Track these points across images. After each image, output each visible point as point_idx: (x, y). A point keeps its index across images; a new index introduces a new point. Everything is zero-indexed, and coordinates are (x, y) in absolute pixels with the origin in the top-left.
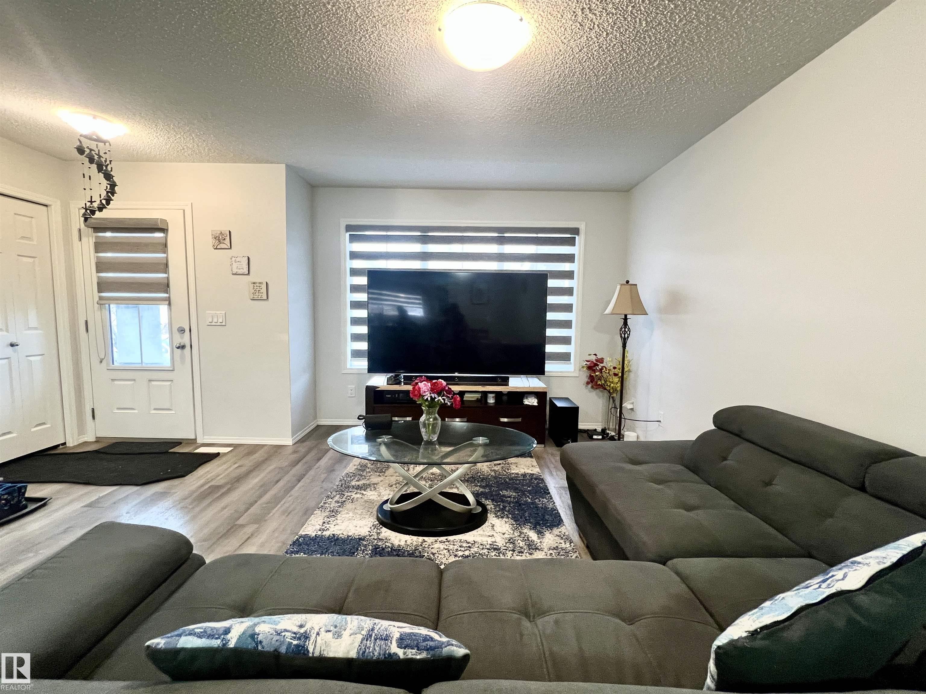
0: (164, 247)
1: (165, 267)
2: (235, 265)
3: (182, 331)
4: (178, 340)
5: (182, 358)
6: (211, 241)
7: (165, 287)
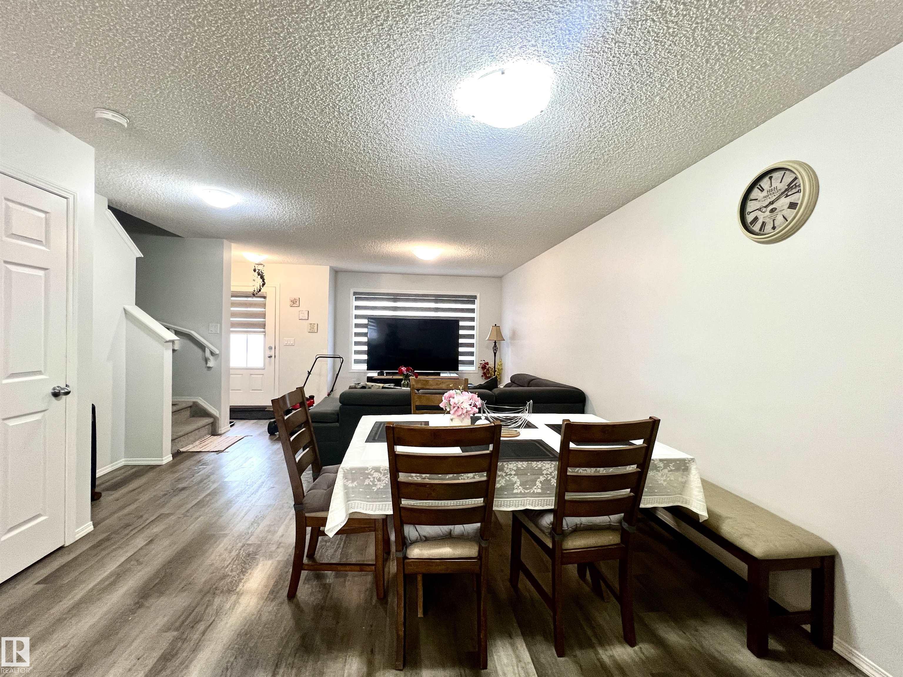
0: (264, 305)
1: (263, 315)
2: (301, 315)
3: (270, 348)
4: (269, 353)
5: (270, 363)
6: (289, 303)
7: (263, 326)
